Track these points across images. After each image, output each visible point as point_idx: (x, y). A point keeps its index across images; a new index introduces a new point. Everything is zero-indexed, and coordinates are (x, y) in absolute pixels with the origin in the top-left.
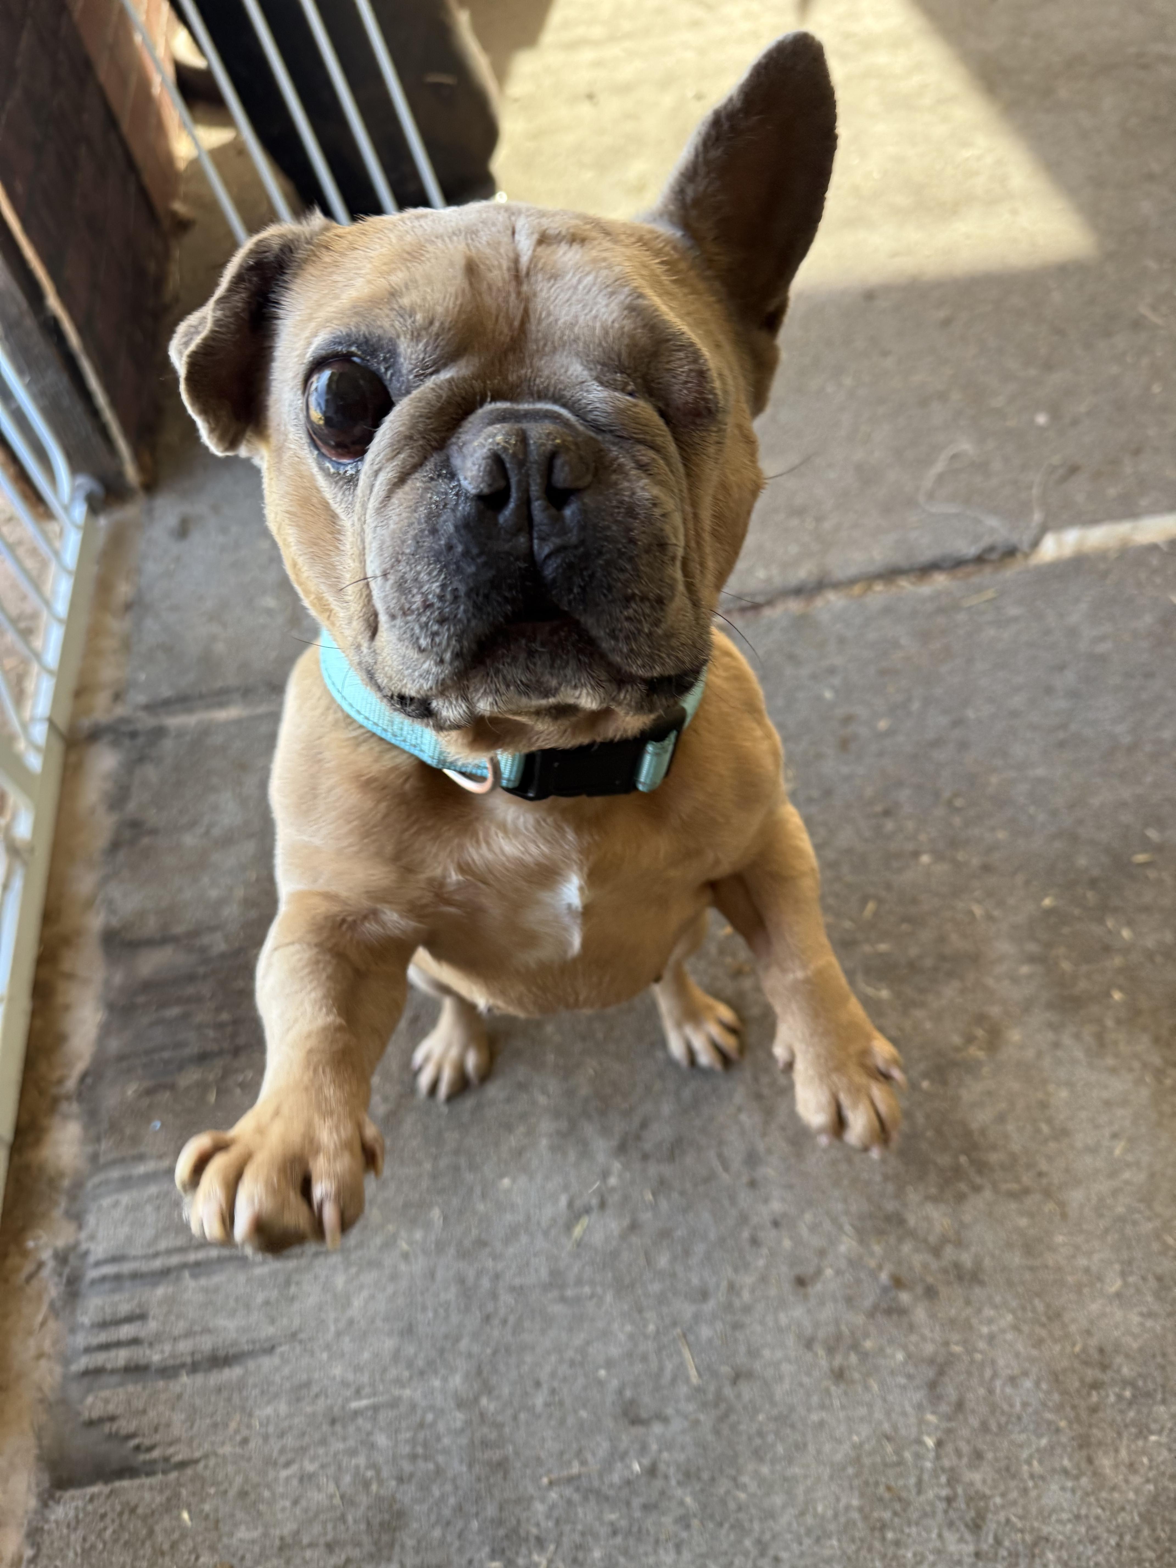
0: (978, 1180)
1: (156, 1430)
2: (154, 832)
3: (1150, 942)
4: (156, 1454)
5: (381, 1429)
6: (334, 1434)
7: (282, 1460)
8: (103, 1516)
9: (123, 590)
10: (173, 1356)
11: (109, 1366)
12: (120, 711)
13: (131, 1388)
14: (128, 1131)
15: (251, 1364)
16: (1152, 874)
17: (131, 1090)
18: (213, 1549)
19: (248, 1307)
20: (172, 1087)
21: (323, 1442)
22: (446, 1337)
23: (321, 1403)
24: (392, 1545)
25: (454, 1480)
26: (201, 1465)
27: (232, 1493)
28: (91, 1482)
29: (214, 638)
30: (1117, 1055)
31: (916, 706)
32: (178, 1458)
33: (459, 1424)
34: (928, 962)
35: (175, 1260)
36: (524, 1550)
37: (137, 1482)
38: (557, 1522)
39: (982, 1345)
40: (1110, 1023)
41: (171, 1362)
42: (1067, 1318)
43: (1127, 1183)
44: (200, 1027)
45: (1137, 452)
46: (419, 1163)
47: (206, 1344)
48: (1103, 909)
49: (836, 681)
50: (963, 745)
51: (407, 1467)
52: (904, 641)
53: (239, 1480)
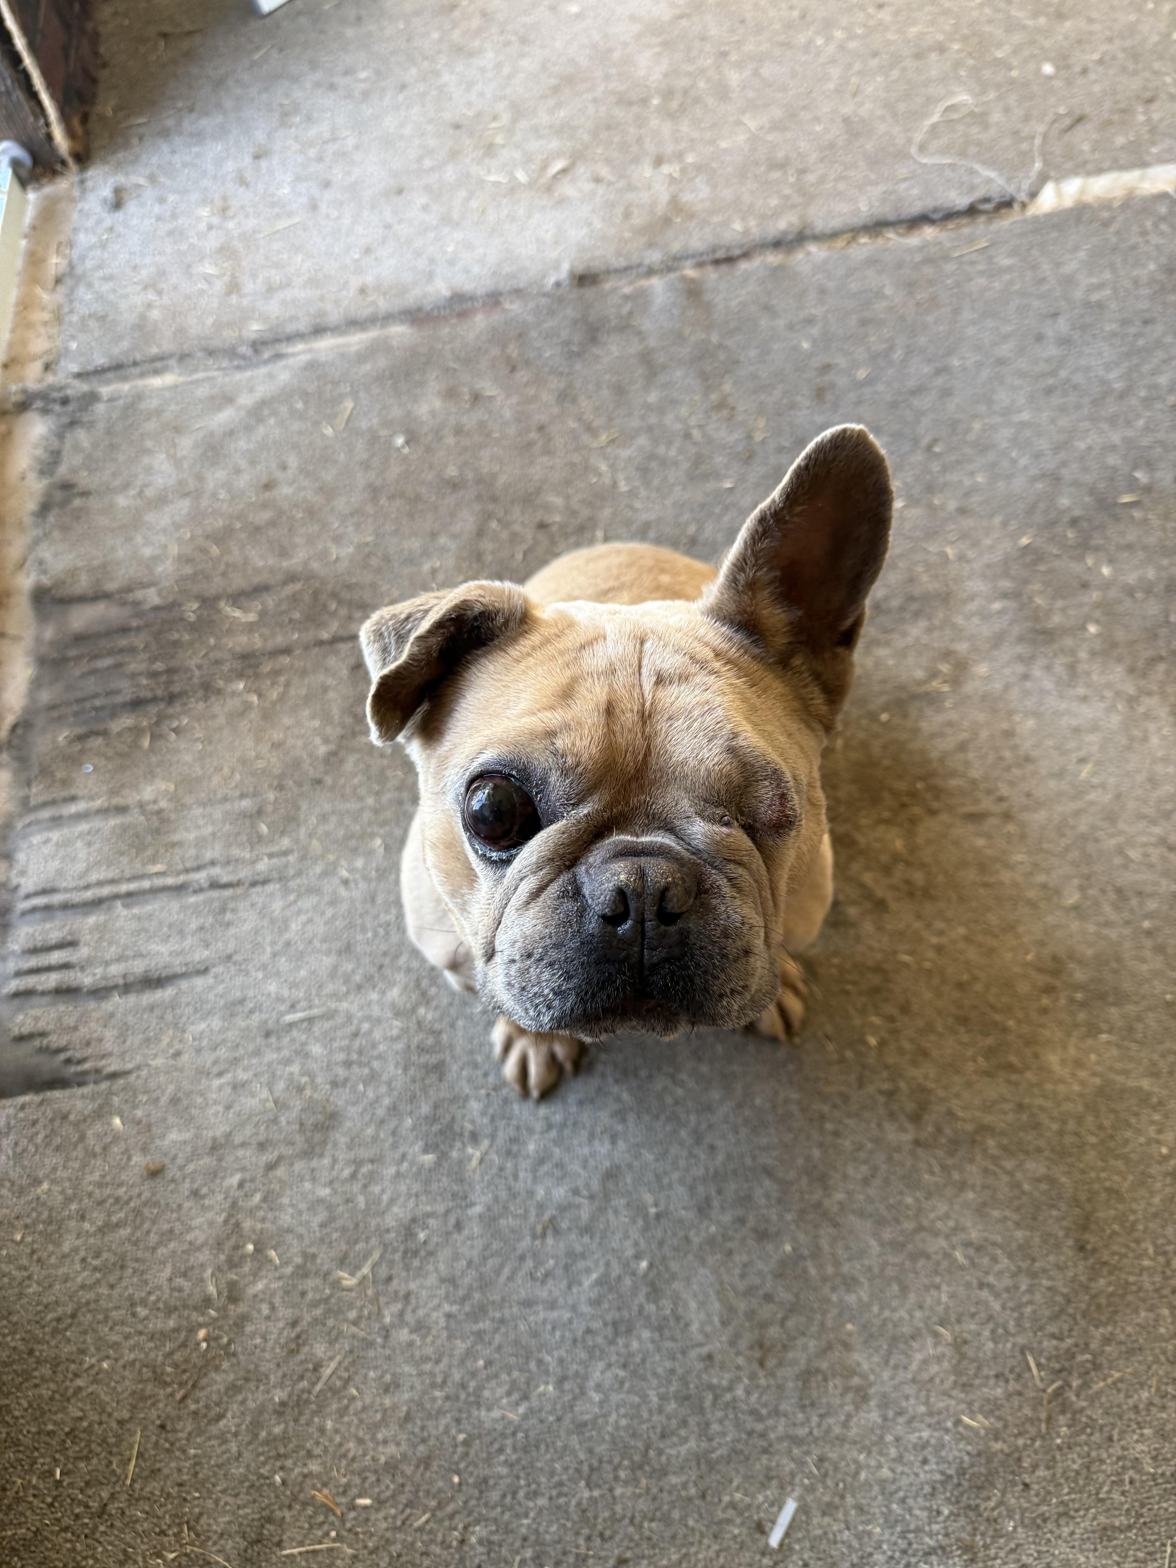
0: (936, 805)
1: (88, 1044)
2: (85, 494)
3: (1131, 578)
4: (87, 1066)
5: (317, 1040)
6: (268, 1046)
7: (215, 1070)
8: (34, 1123)
9: (55, 263)
10: (104, 978)
11: (40, 988)
12: (50, 379)
13: (62, 1008)
14: (59, 775)
15: (184, 984)
16: (1137, 514)
17: (62, 736)
18: (144, 1150)
19: (181, 932)
20: (105, 733)
21: (257, 1053)
22: (385, 954)
23: (256, 1018)
24: (324, 1142)
25: (389, 1083)
26: (132, 1078)
27: (164, 1100)
28: (23, 1092)
29: (149, 306)
30: (1088, 685)
31: (898, 355)
32: (111, 1069)
33: (395, 1032)
34: (895, 603)
35: (106, 891)
36: (458, 1144)
37: (67, 1092)
38: (493, 1119)
39: (931, 954)
40: (1083, 655)
41: (103, 983)
42: (1021, 929)
43: (1091, 803)
44: (133, 676)
45: (1150, 101)
46: (361, 799)
47: (138, 967)
48: (1084, 546)
49: (815, 331)
50: (946, 393)
51: (341, 1072)
52: (888, 291)
53: (171, 1089)
